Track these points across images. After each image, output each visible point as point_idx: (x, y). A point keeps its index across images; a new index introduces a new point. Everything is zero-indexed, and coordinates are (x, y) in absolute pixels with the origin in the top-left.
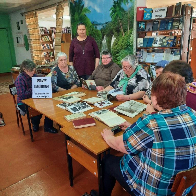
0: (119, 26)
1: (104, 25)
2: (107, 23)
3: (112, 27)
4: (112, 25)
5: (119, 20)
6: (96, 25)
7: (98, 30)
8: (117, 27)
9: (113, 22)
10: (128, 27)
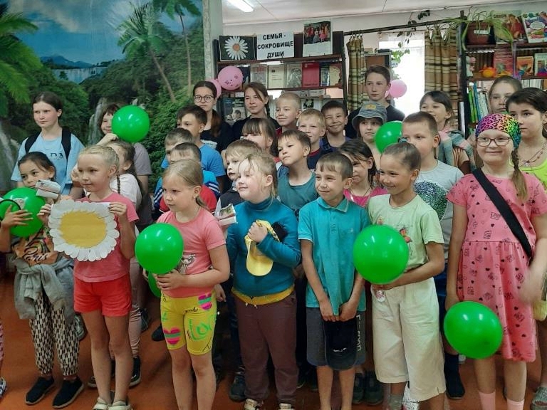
0: (156, 74)
1: (94, 69)
2: (109, 63)
3: (127, 76)
4: (126, 71)
5: (155, 59)
6: (64, 67)
7: (71, 82)
8: (146, 76)
9: (130, 62)
10: (187, 76)
